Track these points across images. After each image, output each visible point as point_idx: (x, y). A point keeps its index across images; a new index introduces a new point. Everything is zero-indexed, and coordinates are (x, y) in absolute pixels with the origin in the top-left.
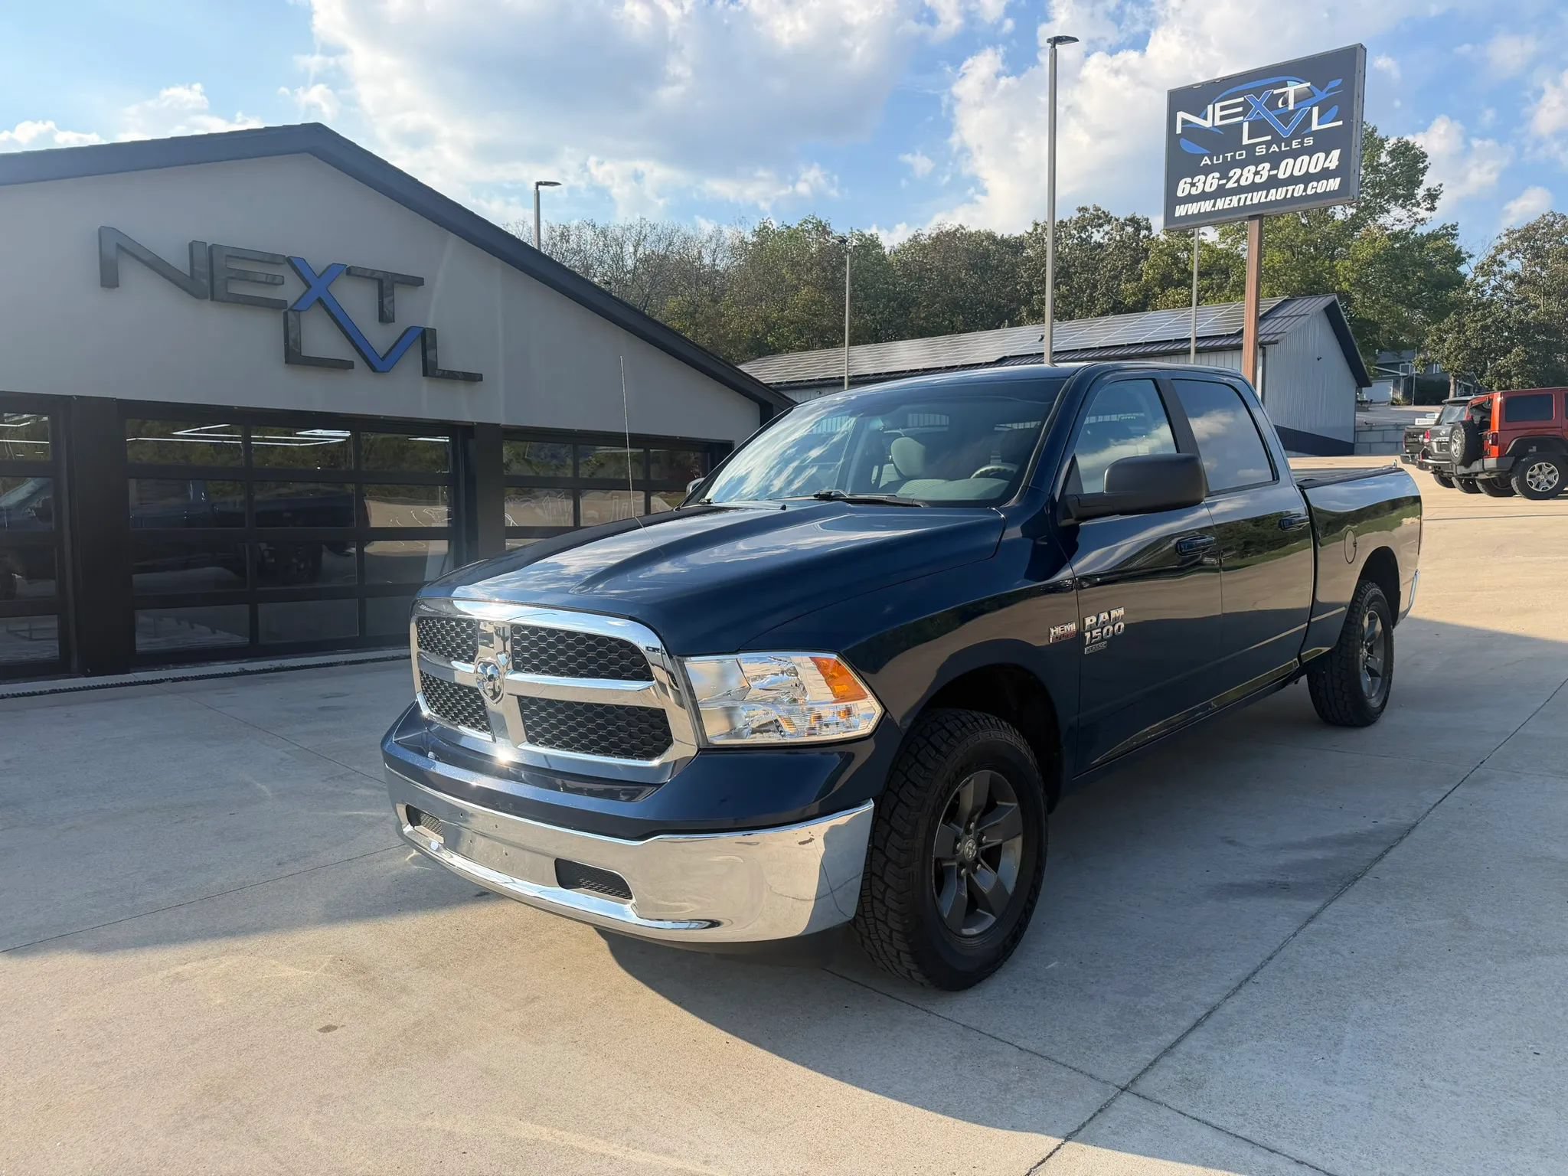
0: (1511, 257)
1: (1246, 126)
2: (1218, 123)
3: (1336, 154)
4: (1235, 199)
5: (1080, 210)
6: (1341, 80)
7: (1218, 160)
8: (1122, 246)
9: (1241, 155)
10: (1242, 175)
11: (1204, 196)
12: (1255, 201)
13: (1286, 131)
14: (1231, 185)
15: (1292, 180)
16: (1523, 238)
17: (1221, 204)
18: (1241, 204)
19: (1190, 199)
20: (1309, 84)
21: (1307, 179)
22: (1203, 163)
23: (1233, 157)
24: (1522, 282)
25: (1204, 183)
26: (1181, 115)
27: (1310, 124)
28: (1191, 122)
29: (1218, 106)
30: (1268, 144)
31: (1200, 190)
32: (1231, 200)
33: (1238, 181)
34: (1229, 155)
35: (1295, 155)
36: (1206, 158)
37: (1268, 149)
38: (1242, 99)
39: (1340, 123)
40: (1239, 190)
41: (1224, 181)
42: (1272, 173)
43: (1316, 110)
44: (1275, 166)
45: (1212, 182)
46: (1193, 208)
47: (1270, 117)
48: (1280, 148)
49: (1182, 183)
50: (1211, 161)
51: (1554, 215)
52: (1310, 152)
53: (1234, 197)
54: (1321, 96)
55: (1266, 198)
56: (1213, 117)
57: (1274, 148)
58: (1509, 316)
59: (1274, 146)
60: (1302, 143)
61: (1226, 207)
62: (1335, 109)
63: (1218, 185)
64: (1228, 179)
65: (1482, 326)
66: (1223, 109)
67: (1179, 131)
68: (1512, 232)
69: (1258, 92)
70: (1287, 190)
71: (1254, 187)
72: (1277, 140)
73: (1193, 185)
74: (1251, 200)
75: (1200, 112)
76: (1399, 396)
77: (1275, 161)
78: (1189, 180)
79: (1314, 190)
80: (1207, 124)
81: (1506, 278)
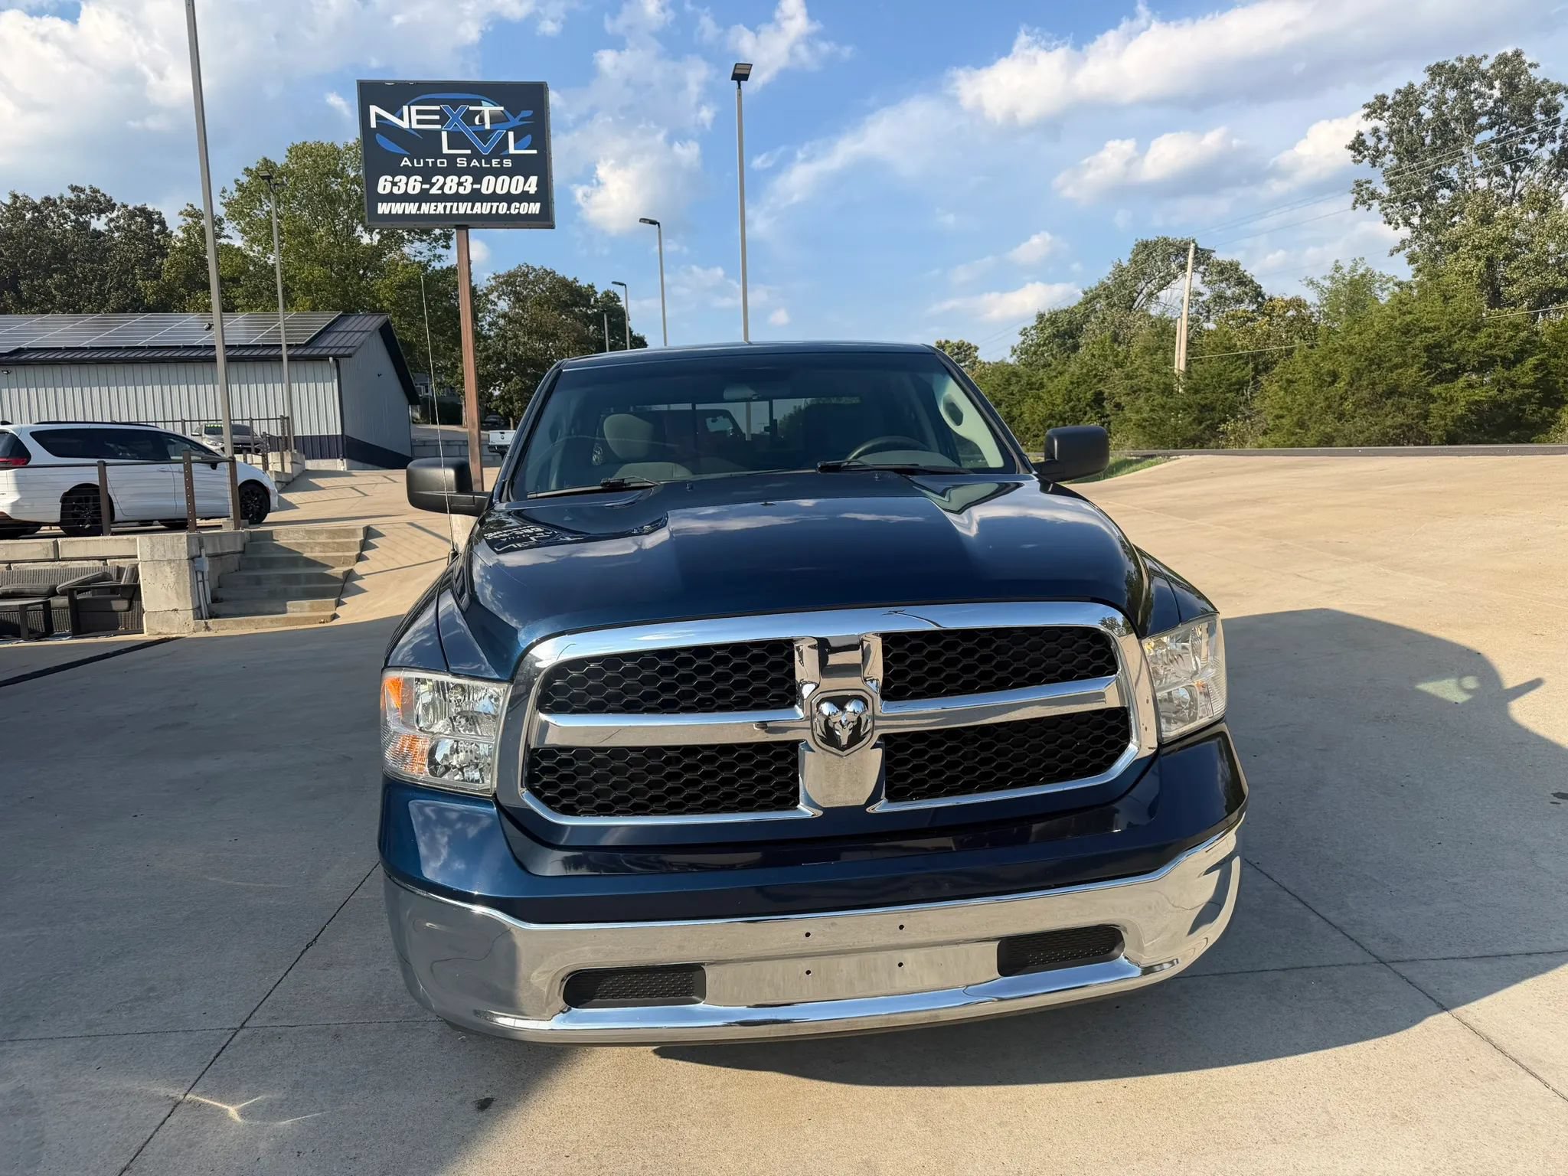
0: (499, 298)
1: (444, 135)
2: (415, 126)
3: (533, 179)
4: (441, 206)
5: (74, 189)
6: (531, 112)
7: (419, 163)
8: (131, 237)
9: (442, 163)
10: (445, 183)
11: (406, 198)
12: (462, 211)
13: (486, 149)
14: (434, 191)
15: (494, 197)
16: (506, 283)
17: (426, 208)
18: (448, 212)
19: (391, 198)
20: (502, 108)
21: (509, 198)
22: (403, 163)
23: (434, 163)
24: (510, 321)
25: (407, 184)
26: (374, 110)
27: (507, 147)
28: (387, 119)
29: (414, 108)
30: (469, 158)
31: (402, 191)
32: (436, 206)
33: (442, 188)
34: (430, 161)
35: (497, 173)
36: (406, 159)
37: (469, 163)
38: (438, 108)
39: (535, 152)
40: (443, 198)
41: (427, 186)
42: (475, 186)
43: (511, 135)
44: (478, 180)
45: (415, 185)
46: (397, 208)
47: (467, 130)
48: (480, 163)
49: (382, 180)
50: (412, 163)
51: (528, 267)
52: (511, 173)
53: (439, 204)
54: (516, 122)
55: (472, 209)
56: (409, 119)
57: (475, 163)
58: (506, 349)
59: (475, 160)
60: (501, 163)
61: (432, 212)
62: (529, 138)
63: (421, 188)
64: (432, 185)
65: (486, 356)
66: (419, 112)
67: (373, 125)
68: (498, 277)
69: (455, 104)
70: (492, 206)
71: (457, 198)
72: (475, 154)
73: (394, 184)
74: (457, 209)
75: (396, 110)
76: (418, 416)
77: (478, 175)
78: (389, 178)
79: (517, 211)
80: (405, 124)
81: (498, 317)
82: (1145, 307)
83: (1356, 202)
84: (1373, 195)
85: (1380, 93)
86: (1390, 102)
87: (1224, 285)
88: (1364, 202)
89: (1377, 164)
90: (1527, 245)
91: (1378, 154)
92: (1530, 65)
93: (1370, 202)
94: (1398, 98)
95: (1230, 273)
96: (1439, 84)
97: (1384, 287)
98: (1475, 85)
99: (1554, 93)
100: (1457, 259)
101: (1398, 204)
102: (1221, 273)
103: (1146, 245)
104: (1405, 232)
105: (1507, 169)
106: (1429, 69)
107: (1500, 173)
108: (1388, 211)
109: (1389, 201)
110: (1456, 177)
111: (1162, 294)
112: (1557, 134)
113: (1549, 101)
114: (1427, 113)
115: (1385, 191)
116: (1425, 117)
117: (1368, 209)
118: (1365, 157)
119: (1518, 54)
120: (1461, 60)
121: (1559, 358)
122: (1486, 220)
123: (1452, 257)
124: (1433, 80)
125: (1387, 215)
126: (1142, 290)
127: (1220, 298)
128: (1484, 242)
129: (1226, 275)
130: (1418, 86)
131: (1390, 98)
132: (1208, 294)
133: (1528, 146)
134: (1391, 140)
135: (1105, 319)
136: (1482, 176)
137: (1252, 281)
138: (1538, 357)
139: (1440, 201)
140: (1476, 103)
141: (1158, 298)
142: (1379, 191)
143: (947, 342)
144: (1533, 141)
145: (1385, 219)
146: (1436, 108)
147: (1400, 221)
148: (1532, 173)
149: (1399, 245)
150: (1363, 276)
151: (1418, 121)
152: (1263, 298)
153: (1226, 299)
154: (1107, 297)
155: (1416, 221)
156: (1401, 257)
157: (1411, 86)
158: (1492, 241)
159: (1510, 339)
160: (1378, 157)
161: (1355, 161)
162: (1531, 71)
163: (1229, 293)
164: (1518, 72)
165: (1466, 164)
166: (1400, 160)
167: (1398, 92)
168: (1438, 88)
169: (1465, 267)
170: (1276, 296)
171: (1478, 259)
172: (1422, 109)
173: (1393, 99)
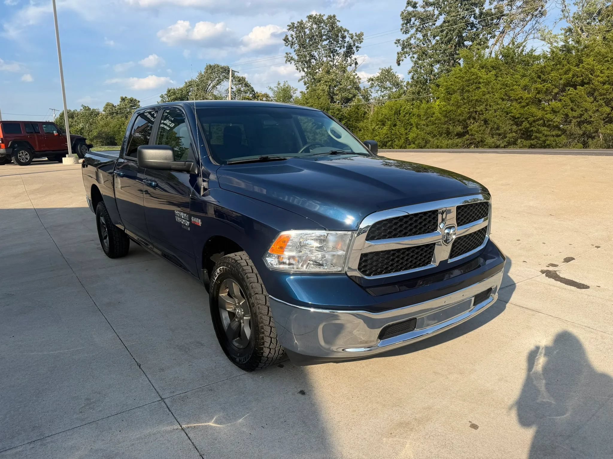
82: (212, 91)
83: (286, 61)
84: (292, 59)
85: (292, 22)
86: (296, 25)
87: (240, 86)
88: (289, 61)
89: (293, 47)
90: (339, 82)
91: (292, 44)
92: (338, 21)
93: (291, 61)
94: (298, 24)
95: (241, 81)
96: (311, 22)
97: (294, 92)
98: (322, 24)
99: (344, 31)
100: (320, 85)
101: (300, 63)
102: (239, 81)
103: (211, 66)
104: (303, 74)
105: (331, 55)
106: (308, 17)
107: (330, 57)
108: (297, 65)
109: (297, 62)
110: (317, 56)
111: (217, 86)
112: (345, 46)
113: (343, 34)
114: (307, 31)
115: (296, 58)
116: (307, 33)
117: (291, 64)
118: (288, 44)
119: (334, 16)
120: (317, 15)
121: (350, 121)
122: (328, 72)
123: (319, 84)
124: (309, 20)
125: (297, 66)
126: (210, 84)
127: (239, 91)
128: (328, 80)
129: (241, 82)
130: (304, 22)
131: (296, 24)
132: (235, 89)
133: (337, 48)
134: (296, 39)
135: (197, 94)
136: (325, 57)
137: (250, 86)
138: (345, 121)
139: (312, 64)
140: (322, 31)
141: (217, 88)
142: (293, 57)
143: (126, 97)
144: (338, 47)
145: (296, 68)
146: (311, 30)
147: (301, 69)
148: (339, 58)
149: (301, 78)
150: (287, 87)
151: (305, 34)
152: (254, 92)
153: (241, 91)
154: (197, 85)
155: (306, 70)
156: (302, 83)
157: (302, 21)
158: (331, 80)
159: (338, 115)
160: (293, 45)
161: (285, 45)
162: (338, 23)
163: (242, 89)
164: (334, 23)
165: (320, 52)
166: (300, 47)
167: (298, 22)
168: (311, 23)
169: (323, 88)
170: (259, 92)
171: (327, 86)
172: (306, 30)
173: (297, 24)
